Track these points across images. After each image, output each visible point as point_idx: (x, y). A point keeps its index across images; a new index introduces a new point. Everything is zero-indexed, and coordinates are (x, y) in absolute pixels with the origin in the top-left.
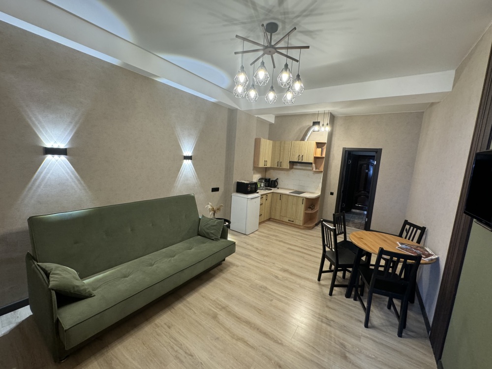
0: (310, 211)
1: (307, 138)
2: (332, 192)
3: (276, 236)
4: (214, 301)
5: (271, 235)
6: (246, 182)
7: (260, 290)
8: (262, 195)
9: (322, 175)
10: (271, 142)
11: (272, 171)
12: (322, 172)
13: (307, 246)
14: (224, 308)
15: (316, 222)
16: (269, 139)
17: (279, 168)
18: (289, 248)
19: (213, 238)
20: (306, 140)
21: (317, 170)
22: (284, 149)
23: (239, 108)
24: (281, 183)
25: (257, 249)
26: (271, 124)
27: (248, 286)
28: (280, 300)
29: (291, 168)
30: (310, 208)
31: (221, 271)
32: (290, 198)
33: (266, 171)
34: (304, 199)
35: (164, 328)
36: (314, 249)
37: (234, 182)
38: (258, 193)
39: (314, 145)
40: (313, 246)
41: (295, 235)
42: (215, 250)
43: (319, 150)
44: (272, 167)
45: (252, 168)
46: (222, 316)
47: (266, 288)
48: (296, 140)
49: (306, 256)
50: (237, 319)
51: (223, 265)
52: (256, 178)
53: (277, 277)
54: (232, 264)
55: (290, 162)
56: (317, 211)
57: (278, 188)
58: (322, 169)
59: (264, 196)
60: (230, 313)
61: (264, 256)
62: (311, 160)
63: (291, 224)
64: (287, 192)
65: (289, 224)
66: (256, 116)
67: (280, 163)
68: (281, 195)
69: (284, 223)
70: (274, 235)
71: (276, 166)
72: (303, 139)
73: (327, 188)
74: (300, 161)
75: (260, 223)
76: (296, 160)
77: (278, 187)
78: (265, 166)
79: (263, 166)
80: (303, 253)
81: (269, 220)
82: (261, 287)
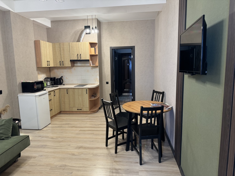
0: (93, 99)
1: (82, 39)
2: (107, 81)
3: (68, 124)
5: (64, 124)
6: (31, 82)
7: (60, 169)
8: (49, 92)
9: (97, 69)
10: (51, 44)
11: (56, 71)
12: (97, 66)
13: (95, 125)
15: (99, 106)
16: (48, 42)
17: (62, 67)
18: (81, 130)
19: (3, 138)
20: (81, 41)
21: (94, 66)
22: (63, 50)
24: (65, 80)
25: (52, 138)
26: (48, 29)
28: (78, 170)
29: (73, 66)
30: (93, 96)
31: (18, 166)
32: (76, 90)
33: (50, 71)
34: (87, 89)
36: (100, 126)
37: (18, 83)
38: (45, 90)
39: (89, 45)
40: (99, 123)
41: (85, 119)
43: (93, 49)
44: (55, 66)
45: (35, 68)
47: (65, 166)
48: (74, 41)
49: (95, 132)
51: (19, 161)
52: (41, 77)
53: (73, 154)
54: (29, 158)
55: (71, 61)
56: (99, 97)
57: (64, 85)
58: (97, 64)
59: (52, 93)
61: (60, 142)
62: (88, 58)
63: (80, 112)
64: (73, 86)
65: (78, 112)
67: (62, 63)
68: (67, 89)
69: (74, 112)
70: (66, 124)
71: (58, 65)
72: (79, 41)
73: (103, 79)
74: (79, 59)
75: (52, 117)
76: (76, 59)
77: (63, 83)
78: (49, 66)
79: (47, 66)
80: (92, 130)
81: (60, 113)
82: (61, 166)
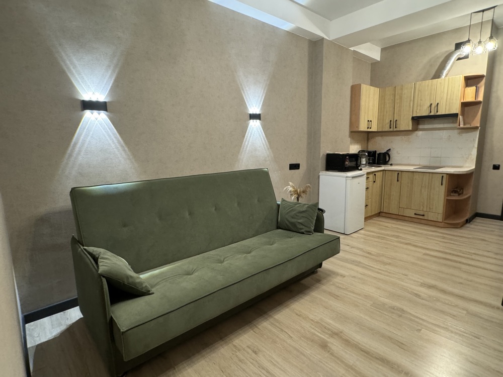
0: (455, 197)
1: (445, 72)
2: (497, 163)
3: (397, 237)
4: (317, 322)
5: (388, 235)
6: (341, 153)
7: (393, 313)
8: (368, 173)
9: (477, 134)
10: (377, 90)
11: (379, 139)
12: (476, 128)
13: (460, 251)
14: (336, 334)
15: (468, 216)
16: (371, 85)
17: (393, 131)
18: (425, 254)
19: (303, 231)
20: (443, 77)
21: (465, 126)
22: (401, 98)
23: (325, 37)
24: (395, 157)
25: (369, 253)
27: (368, 305)
29: (415, 129)
30: (455, 192)
31: (319, 281)
32: (416, 176)
33: (368, 140)
34: (445, 176)
35: (248, 353)
36: (474, 257)
37: (321, 155)
38: (361, 170)
39: (462, 81)
40: (473, 252)
41: (432, 235)
42: (311, 246)
43: (471, 90)
44: (380, 130)
45: (347, 133)
46: (336, 345)
47: (403, 311)
48: (424, 79)
49: (463, 267)
50: (362, 353)
51: (319, 273)
52: (354, 149)
53: (417, 295)
55: (413, 118)
56: (469, 197)
57: (391, 165)
58: (477, 122)
59: (371, 176)
60: (348, 342)
61: (385, 264)
62: (456, 109)
63: (420, 219)
64: (411, 168)
65: (415, 220)
66: (352, 49)
67: (394, 123)
68: (399, 173)
69: (407, 218)
70: (393, 236)
71: (387, 129)
72: (437, 75)
73: (486, 158)
74: (432, 114)
75: (366, 219)
76: (425, 113)
77: (390, 163)
78: (369, 130)
79: (366, 130)
80: (456, 262)
81: (379, 214)
82: (394, 309)
